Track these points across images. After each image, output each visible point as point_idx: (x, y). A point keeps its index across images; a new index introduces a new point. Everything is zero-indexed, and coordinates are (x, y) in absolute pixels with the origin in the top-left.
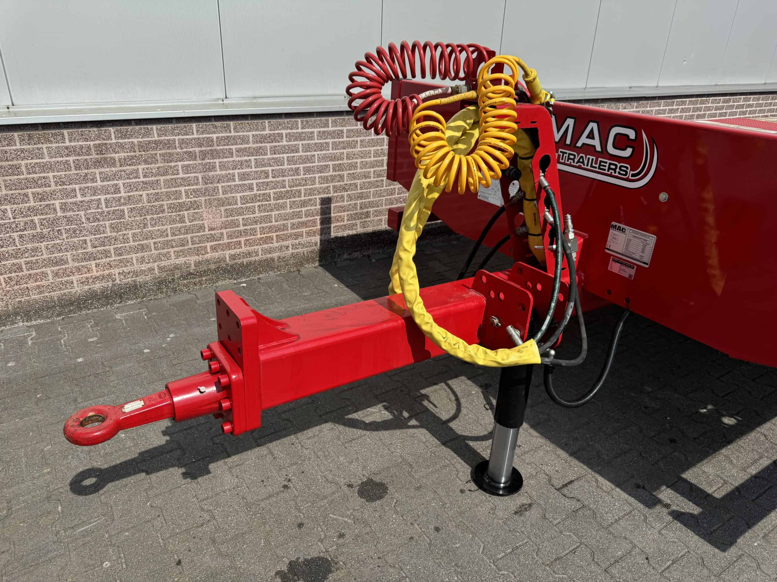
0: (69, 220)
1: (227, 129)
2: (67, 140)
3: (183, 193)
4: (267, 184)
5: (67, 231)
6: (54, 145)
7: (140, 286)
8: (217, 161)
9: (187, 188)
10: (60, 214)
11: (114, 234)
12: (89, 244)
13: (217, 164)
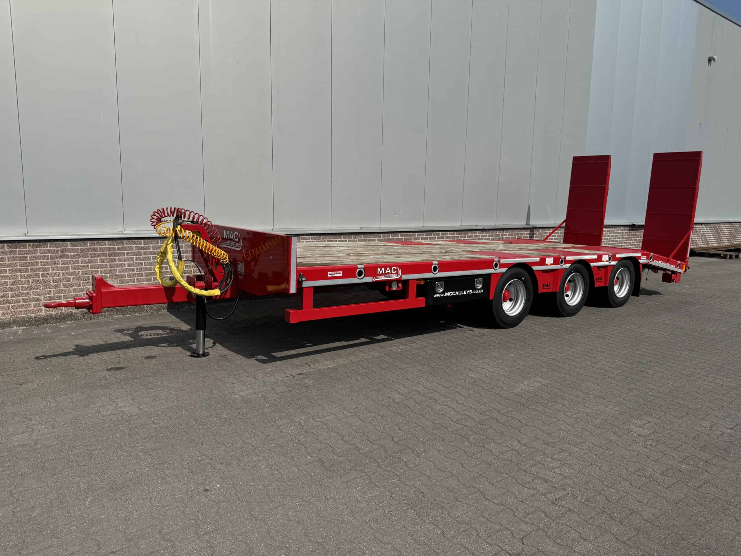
0: (45, 281)
1: (123, 244)
2: (49, 247)
3: (99, 272)
4: (142, 269)
5: (43, 286)
6: (43, 249)
7: (74, 315)
8: (117, 258)
9: (101, 269)
10: (41, 278)
11: (64, 289)
12: (52, 292)
13: (117, 259)
